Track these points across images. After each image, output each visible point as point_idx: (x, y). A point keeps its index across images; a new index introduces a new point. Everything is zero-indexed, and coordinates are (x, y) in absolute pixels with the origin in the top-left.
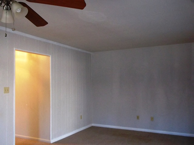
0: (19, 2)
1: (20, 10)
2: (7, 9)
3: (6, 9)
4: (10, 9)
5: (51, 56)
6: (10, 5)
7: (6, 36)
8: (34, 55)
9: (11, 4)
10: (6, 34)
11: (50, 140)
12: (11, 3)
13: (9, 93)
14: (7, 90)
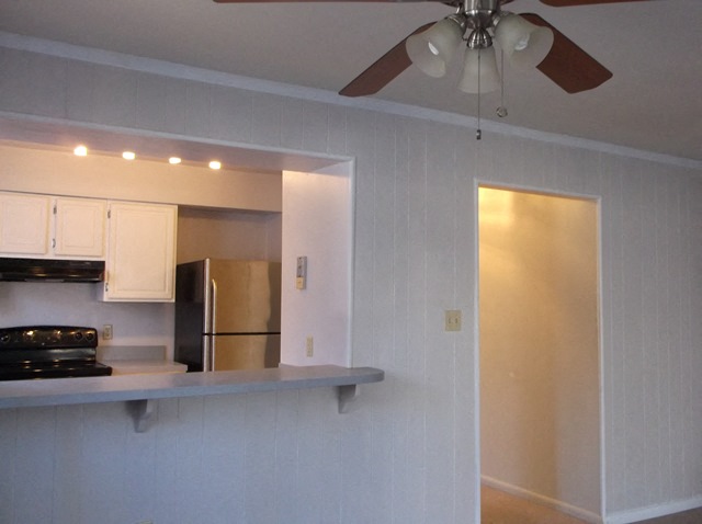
0: (521, 15)
1: (527, 40)
2: (480, 47)
3: (476, 47)
4: (490, 44)
5: (600, 200)
6: (489, 30)
7: (479, 138)
8: (537, 200)
9: (496, 28)
10: (479, 131)
11: (600, 514)
12: (495, 23)
13: (459, 330)
14: (453, 321)
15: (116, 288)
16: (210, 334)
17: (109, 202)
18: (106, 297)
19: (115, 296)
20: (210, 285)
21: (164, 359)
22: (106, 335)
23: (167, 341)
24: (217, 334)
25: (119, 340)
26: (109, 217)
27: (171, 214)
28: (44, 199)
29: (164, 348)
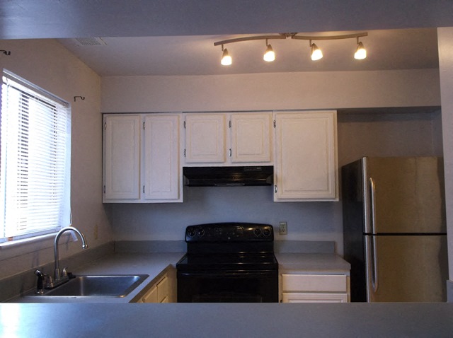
15: (285, 189)
16: (370, 234)
17: (274, 113)
18: (277, 197)
19: (283, 196)
20: (368, 185)
21: (335, 254)
22: (282, 230)
23: (337, 237)
24: (378, 234)
25: (294, 235)
26: (275, 126)
27: (330, 119)
28: (221, 116)
29: (334, 243)
